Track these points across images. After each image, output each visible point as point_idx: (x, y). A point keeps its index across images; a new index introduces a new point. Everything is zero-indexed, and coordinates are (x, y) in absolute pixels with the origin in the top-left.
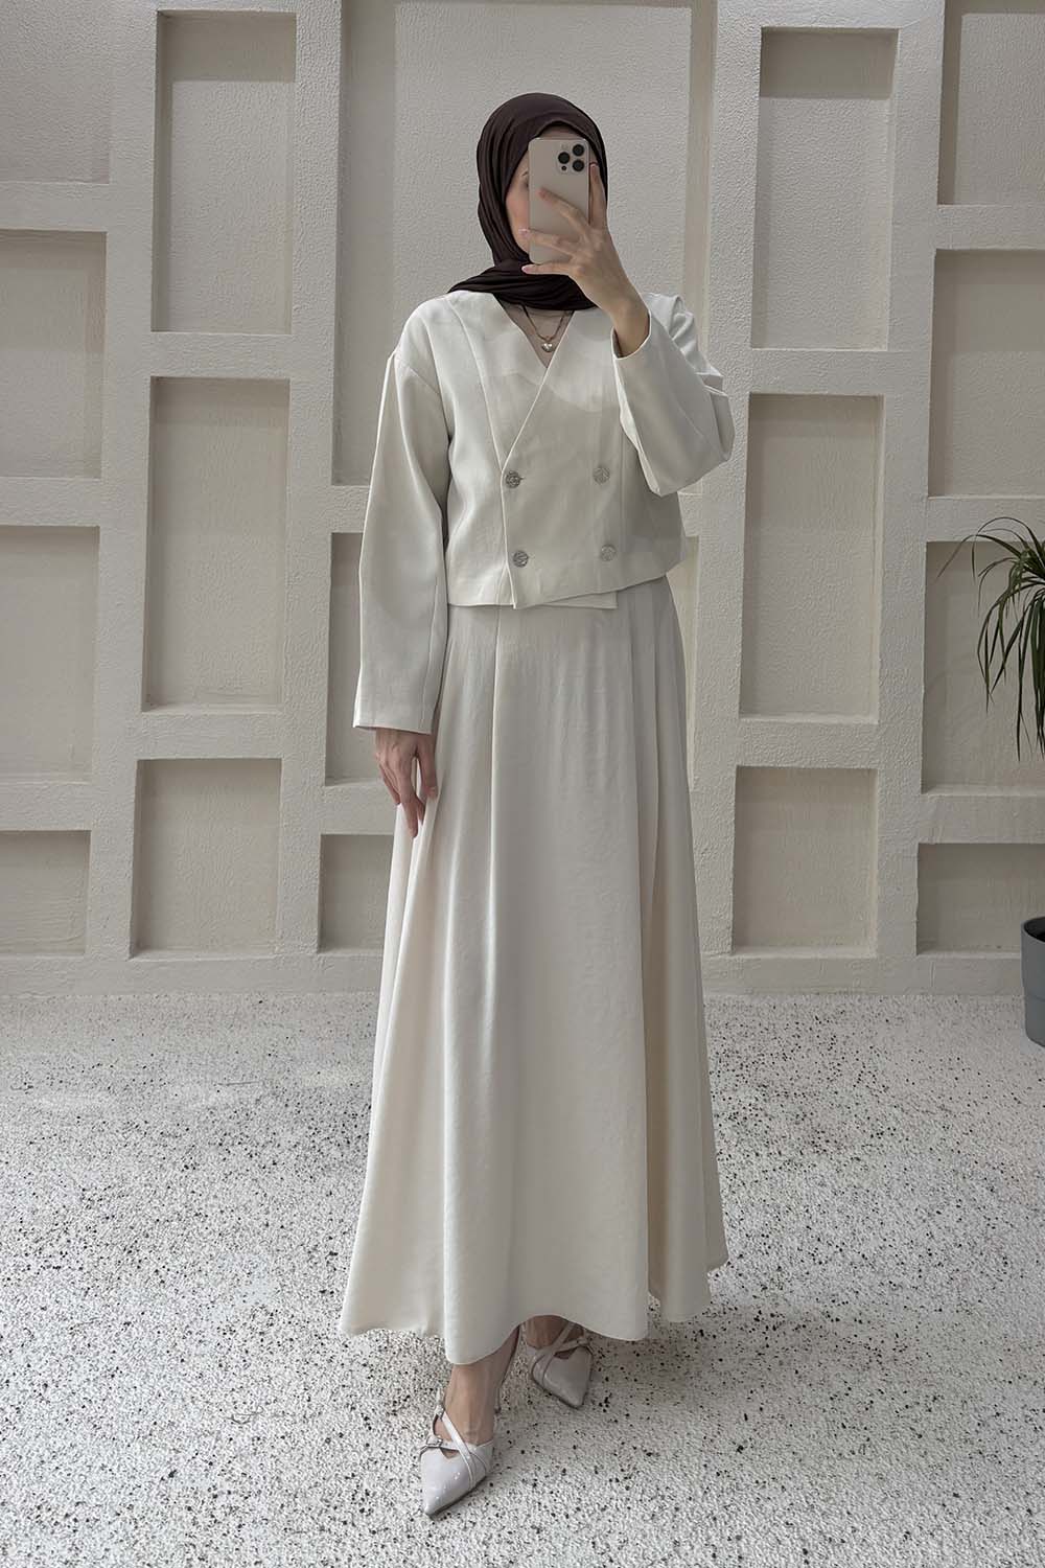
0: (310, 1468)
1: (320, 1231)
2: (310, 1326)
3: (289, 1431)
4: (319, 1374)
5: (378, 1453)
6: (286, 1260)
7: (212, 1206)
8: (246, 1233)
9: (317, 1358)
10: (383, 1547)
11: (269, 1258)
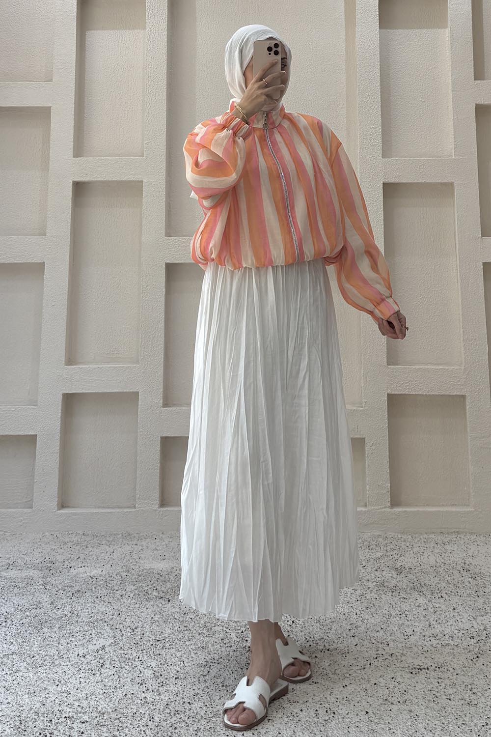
0: (114, 705)
1: (140, 622)
2: (126, 656)
3: (106, 692)
4: (127, 672)
5: (150, 700)
6: (119, 632)
7: (85, 612)
8: (100, 622)
9: (127, 667)
10: (144, 731)
11: (111, 631)
